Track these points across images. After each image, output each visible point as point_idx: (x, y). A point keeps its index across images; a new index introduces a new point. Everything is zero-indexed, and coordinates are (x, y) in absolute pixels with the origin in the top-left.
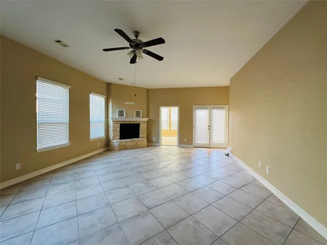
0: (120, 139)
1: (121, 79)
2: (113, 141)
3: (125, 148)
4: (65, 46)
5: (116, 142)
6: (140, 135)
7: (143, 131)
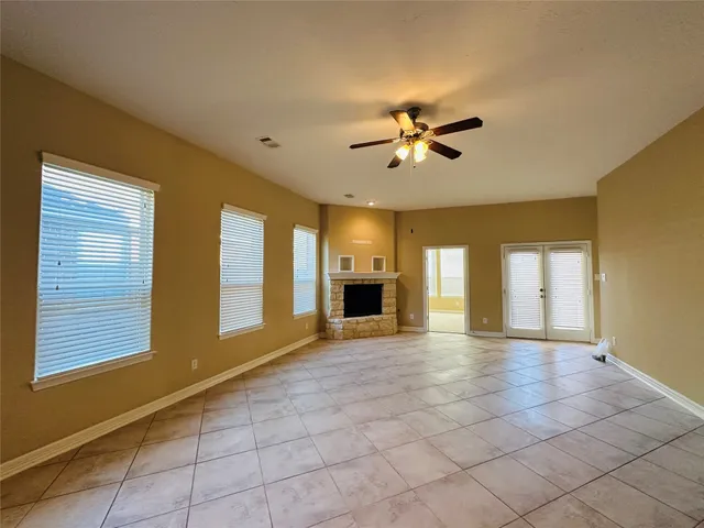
0: (345, 316)
1: (350, 196)
2: (331, 320)
3: (356, 335)
4: (275, 146)
5: (338, 322)
6: (384, 310)
7: (389, 300)
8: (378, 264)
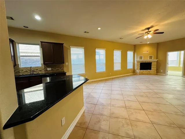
0: (140, 70)
2: (136, 70)
6: (152, 69)
7: (154, 66)
8: (151, 57)
